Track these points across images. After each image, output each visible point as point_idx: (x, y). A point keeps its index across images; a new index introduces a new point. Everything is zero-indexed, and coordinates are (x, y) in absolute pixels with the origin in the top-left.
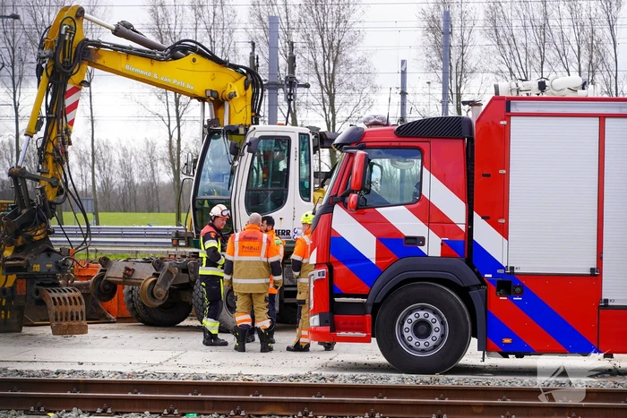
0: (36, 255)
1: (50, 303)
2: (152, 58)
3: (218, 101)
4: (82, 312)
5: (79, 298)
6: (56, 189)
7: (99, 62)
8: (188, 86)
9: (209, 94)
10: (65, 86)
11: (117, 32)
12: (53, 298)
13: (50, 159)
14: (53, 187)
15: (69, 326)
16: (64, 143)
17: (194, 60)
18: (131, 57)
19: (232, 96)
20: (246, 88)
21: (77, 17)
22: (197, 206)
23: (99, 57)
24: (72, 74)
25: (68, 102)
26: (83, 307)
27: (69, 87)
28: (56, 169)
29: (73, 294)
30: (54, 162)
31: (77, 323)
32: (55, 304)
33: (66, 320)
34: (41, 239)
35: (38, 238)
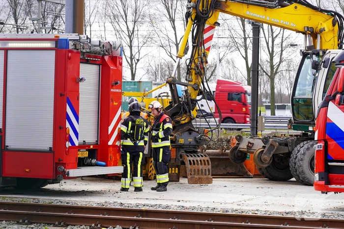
0: (181, 133)
1: (187, 163)
2: (265, 7)
3: (313, 33)
4: (209, 170)
5: (208, 161)
6: (197, 91)
7: (227, 10)
8: (292, 25)
9: (306, 29)
10: (204, 26)
12: (190, 161)
13: (193, 72)
14: (195, 90)
15: (199, 178)
16: (202, 62)
17: (296, 8)
18: (251, 7)
19: (322, 30)
20: (334, 25)
22: (294, 102)
23: (228, 7)
24: (208, 17)
25: (206, 36)
26: (210, 167)
27: (207, 26)
28: (197, 78)
29: (204, 158)
30: (196, 74)
31: (205, 177)
32: (191, 164)
33: (198, 174)
34: (186, 123)
35: (183, 122)
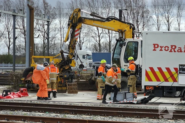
0: (65, 73)
1: (67, 85)
2: (101, 21)
3: (121, 32)
4: (76, 88)
5: (76, 84)
6: (72, 56)
7: (85, 23)
8: (113, 28)
9: (119, 30)
10: (75, 29)
11: (91, 15)
12: (68, 84)
13: (71, 48)
14: (71, 55)
15: (72, 91)
16: (74, 44)
17: (114, 21)
18: (95, 21)
19: (125, 31)
20: (130, 29)
21: (79, 11)
22: (113, 60)
23: (85, 21)
24: (77, 26)
25: (76, 33)
26: (77, 87)
27: (76, 29)
28: (72, 51)
29: (75, 83)
30: (72, 49)
31: (75, 91)
32: (69, 85)
33: (72, 90)
34: (67, 69)
35: (66, 68)
